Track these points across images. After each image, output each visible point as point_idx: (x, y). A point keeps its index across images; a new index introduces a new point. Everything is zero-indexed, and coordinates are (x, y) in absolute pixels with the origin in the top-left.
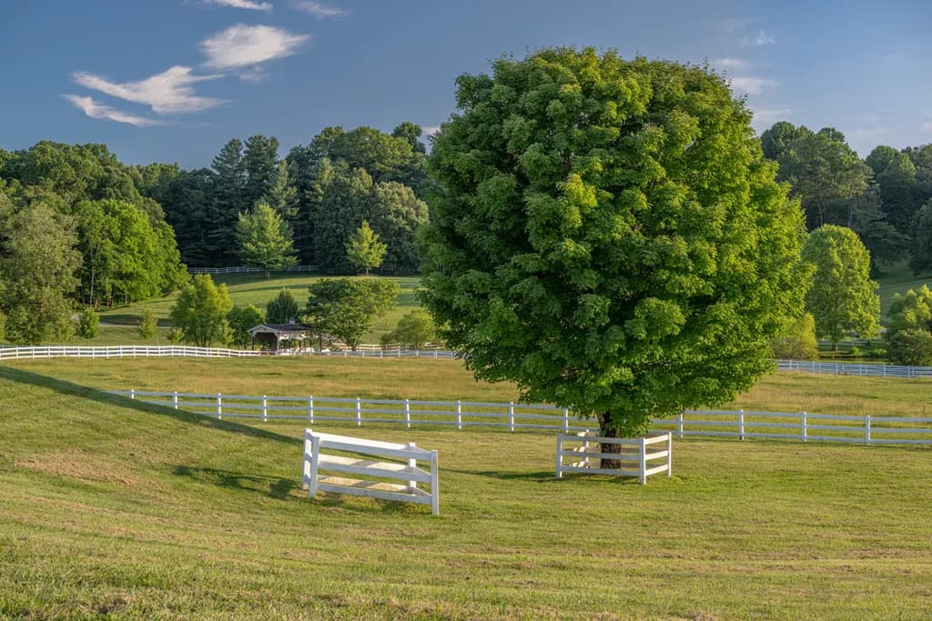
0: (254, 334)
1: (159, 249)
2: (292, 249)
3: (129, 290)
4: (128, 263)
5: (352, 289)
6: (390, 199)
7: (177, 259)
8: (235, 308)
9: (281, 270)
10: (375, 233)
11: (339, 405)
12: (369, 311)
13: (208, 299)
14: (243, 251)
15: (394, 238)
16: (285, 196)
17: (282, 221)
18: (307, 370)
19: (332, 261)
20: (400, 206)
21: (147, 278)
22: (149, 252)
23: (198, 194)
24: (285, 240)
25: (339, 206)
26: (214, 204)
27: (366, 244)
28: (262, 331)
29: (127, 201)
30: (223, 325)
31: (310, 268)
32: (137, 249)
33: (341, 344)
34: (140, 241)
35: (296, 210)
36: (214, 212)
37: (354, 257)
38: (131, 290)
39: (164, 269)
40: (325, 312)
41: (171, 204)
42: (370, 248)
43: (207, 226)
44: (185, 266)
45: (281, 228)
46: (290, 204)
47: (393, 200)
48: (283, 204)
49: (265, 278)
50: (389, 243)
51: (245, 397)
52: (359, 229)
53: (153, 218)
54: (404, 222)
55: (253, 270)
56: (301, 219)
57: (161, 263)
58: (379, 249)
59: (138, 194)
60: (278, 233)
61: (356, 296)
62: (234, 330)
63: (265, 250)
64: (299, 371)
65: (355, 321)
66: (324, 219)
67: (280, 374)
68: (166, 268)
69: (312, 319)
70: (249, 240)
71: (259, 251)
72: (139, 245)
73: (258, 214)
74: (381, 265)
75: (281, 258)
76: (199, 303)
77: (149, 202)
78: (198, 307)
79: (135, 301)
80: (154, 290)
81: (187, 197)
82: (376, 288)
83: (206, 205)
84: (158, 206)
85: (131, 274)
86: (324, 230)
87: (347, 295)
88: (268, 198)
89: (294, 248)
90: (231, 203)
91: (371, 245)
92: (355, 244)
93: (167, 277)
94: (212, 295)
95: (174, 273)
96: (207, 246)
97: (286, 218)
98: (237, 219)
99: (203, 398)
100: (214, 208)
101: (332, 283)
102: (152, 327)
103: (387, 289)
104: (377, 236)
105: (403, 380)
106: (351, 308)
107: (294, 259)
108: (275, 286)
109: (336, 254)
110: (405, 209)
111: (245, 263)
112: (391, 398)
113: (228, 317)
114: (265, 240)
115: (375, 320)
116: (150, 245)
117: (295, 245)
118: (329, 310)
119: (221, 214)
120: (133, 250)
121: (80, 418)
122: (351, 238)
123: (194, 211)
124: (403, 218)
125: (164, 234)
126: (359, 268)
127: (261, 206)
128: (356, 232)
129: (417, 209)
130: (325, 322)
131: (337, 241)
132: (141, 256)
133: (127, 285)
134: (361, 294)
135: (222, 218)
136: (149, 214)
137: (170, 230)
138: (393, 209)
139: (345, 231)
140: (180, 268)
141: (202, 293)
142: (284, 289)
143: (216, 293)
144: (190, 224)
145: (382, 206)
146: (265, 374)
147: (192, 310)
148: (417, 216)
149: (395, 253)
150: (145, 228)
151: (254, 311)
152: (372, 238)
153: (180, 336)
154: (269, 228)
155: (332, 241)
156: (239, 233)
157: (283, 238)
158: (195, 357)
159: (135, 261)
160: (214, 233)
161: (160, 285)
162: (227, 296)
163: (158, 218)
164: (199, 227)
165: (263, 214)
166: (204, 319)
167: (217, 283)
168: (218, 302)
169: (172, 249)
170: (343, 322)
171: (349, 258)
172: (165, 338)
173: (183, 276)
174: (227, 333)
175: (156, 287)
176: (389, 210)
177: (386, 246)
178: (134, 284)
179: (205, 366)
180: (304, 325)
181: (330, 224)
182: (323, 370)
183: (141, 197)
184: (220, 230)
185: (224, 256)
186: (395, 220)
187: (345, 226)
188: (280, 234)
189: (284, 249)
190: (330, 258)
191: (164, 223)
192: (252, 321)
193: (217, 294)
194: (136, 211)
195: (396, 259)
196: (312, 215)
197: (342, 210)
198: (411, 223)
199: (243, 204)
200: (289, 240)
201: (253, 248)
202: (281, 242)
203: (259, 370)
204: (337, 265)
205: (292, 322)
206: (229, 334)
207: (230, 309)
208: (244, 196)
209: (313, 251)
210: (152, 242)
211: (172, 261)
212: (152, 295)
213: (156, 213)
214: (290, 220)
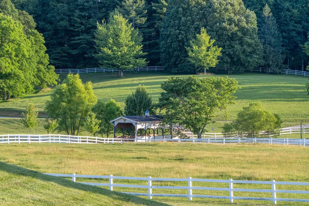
0: (116, 123)
1: (32, 53)
2: (141, 52)
3: (8, 88)
4: (7, 65)
5: (198, 86)
6: (225, 9)
7: (46, 61)
8: (99, 102)
9: (133, 69)
10: (211, 38)
11: (208, 185)
12: (212, 105)
13: (77, 95)
14: (100, 54)
15: (228, 42)
16: (135, 7)
17: (133, 29)
18: (167, 155)
19: (175, 62)
20: (232, 15)
21: (23, 77)
22: (24, 56)
23: (63, 7)
24: (136, 44)
25: (181, 16)
26: (76, 15)
27: (204, 48)
28: (122, 121)
29: (5, 14)
30: (90, 116)
31: (156, 68)
32: (14, 53)
33: (189, 133)
34: (17, 47)
35: (144, 20)
36: (76, 22)
37: (194, 59)
38: (10, 87)
39: (36, 70)
40: (175, 105)
41: (40, 16)
42: (208, 51)
43: (70, 34)
44: (53, 67)
45: (132, 35)
46: (139, 14)
47: (226, 10)
48: (133, 14)
49: (119, 77)
50: (223, 47)
51: (126, 178)
52: (197, 35)
53: (26, 27)
54: (236, 28)
55: (109, 70)
56: (149, 27)
57: (34, 65)
58: (215, 52)
59: (14, 8)
60: (130, 39)
61: (201, 91)
62: (100, 121)
63: (119, 53)
64: (160, 155)
65: (200, 113)
66: (168, 26)
67: (145, 158)
68: (38, 68)
69: (164, 112)
70: (106, 45)
71: (114, 54)
72: (16, 50)
73: (112, 23)
74: (217, 65)
75: (132, 60)
76: (69, 98)
77: (23, 14)
78: (69, 102)
79: (12, 97)
80: (28, 87)
81: (53, 9)
82: (217, 85)
83: (69, 16)
84: (30, 18)
85: (10, 74)
86: (168, 36)
87: (194, 90)
88: (122, 10)
89: (143, 52)
90: (90, 14)
91: (208, 49)
92: (195, 48)
93: (39, 77)
94: (79, 91)
95: (44, 73)
96: (70, 51)
97: (136, 26)
98: (95, 27)
99: (90, 179)
100: (76, 19)
101: (181, 80)
102: (34, 119)
103: (227, 86)
104: (213, 41)
105: (252, 163)
106: (197, 102)
107: (143, 61)
108: (128, 83)
109: (178, 57)
110: (236, 18)
111: (102, 65)
112: (249, 179)
113: (93, 110)
114: (119, 45)
115: (216, 112)
116: (25, 50)
117: (144, 50)
118: (178, 104)
119: (82, 24)
120: (11, 54)
121: (37, 197)
122: (191, 42)
123: (59, 21)
124: (235, 26)
125: (36, 41)
126: (198, 68)
127: (116, 17)
128: (195, 38)
129: (247, 17)
130: (176, 114)
131: (180, 46)
132: (18, 59)
133: (6, 84)
134: (205, 90)
135: (83, 27)
136: (23, 24)
137: (41, 38)
138: (226, 17)
139: (186, 36)
140: (49, 69)
141: (73, 89)
142: (140, 85)
143: (83, 89)
144: (56, 31)
145: (218, 15)
146: (133, 158)
147: (64, 104)
148: (247, 23)
149: (229, 55)
150: (20, 36)
151: (115, 105)
152: (209, 42)
153: (55, 126)
154: (123, 35)
155: (175, 45)
156: (97, 39)
157: (134, 43)
158: (68, 144)
159: (12, 63)
160: (76, 40)
161: (33, 83)
162: (92, 92)
163: (30, 27)
164: (63, 34)
165: (117, 23)
166: (73, 112)
167: (84, 81)
168: (85, 97)
169: (42, 53)
170: (189, 113)
171: (189, 59)
172: (43, 128)
173: (52, 76)
174: (94, 123)
175: (29, 85)
176: (224, 19)
177: (221, 49)
178: (12, 83)
179: (81, 152)
180: (158, 116)
181: (173, 31)
182: (181, 154)
183: (16, 10)
184: (81, 37)
185: (85, 59)
186: (228, 27)
187: (186, 33)
188: (132, 40)
189: (135, 52)
190: (173, 59)
191: (36, 31)
192: (113, 113)
193: (84, 91)
194: (13, 21)
195: (229, 60)
196: (158, 24)
197: (183, 19)
198: (242, 29)
199: (100, 15)
200: (139, 45)
201: (110, 52)
202: (133, 46)
203: (128, 155)
204: (180, 65)
205: (148, 114)
206: (96, 125)
207: (95, 103)
208: (100, 8)
209: (158, 53)
210: (27, 48)
211: (42, 63)
212: (26, 92)
213: (28, 22)
214: (139, 28)
